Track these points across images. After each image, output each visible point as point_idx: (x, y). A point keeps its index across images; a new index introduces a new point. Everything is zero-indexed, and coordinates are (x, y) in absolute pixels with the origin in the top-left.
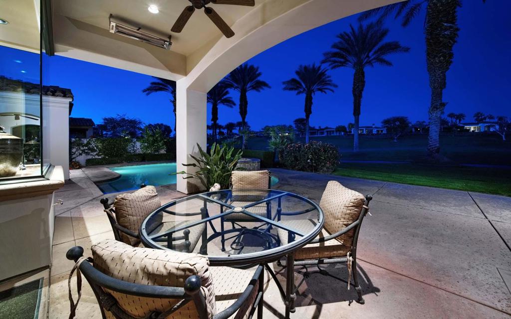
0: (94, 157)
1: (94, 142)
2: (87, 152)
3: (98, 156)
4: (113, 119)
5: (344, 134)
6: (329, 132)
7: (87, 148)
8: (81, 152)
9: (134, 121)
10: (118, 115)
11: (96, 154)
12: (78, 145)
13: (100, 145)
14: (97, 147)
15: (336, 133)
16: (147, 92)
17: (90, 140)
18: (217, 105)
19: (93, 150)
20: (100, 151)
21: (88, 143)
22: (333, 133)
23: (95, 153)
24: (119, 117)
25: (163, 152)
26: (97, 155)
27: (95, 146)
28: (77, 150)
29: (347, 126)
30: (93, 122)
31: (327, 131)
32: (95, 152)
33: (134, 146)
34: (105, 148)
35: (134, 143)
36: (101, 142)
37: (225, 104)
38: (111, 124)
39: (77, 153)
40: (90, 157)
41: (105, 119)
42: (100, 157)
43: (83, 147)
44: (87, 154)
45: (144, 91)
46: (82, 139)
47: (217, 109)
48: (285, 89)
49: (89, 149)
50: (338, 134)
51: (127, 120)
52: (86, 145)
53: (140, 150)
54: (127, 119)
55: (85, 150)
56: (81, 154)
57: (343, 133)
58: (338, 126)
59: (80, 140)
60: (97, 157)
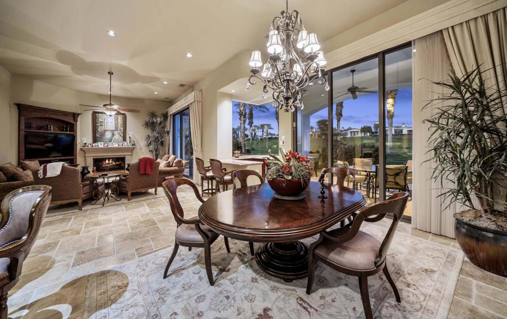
5: (370, 135)
6: (353, 133)
22: (358, 134)
29: (372, 127)
31: (351, 132)
57: (368, 134)
58: (363, 126)
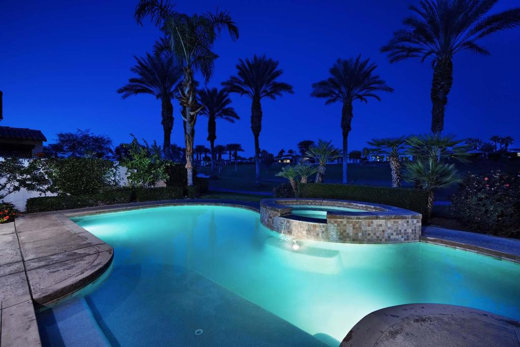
0: (43, 195)
1: (43, 165)
2: (29, 184)
3: (52, 192)
4: (72, 135)
7: (29, 176)
8: (17, 184)
9: (101, 138)
10: (79, 130)
11: (48, 189)
12: (10, 172)
13: (55, 172)
14: (50, 175)
15: (350, 160)
16: (124, 93)
17: (35, 161)
18: (214, 119)
19: (41, 180)
20: (55, 182)
21: (32, 167)
23: (46, 187)
24: (79, 132)
25: (161, 184)
26: (51, 189)
27: (46, 173)
28: (9, 180)
30: (43, 136)
32: (45, 184)
33: (115, 175)
34: (65, 178)
35: (116, 168)
36: (57, 166)
37: (224, 117)
38: (70, 142)
39: (8, 186)
40: (35, 194)
41: (61, 135)
42: (55, 195)
43: (22, 174)
44: (30, 188)
45: (120, 91)
46: (21, 160)
47: (214, 123)
48: (313, 95)
49: (34, 178)
50: (352, 162)
51: (92, 138)
52: (28, 171)
53: (126, 180)
54: (91, 136)
55: (26, 179)
56: (16, 189)
59: (15, 160)
60: (49, 194)
